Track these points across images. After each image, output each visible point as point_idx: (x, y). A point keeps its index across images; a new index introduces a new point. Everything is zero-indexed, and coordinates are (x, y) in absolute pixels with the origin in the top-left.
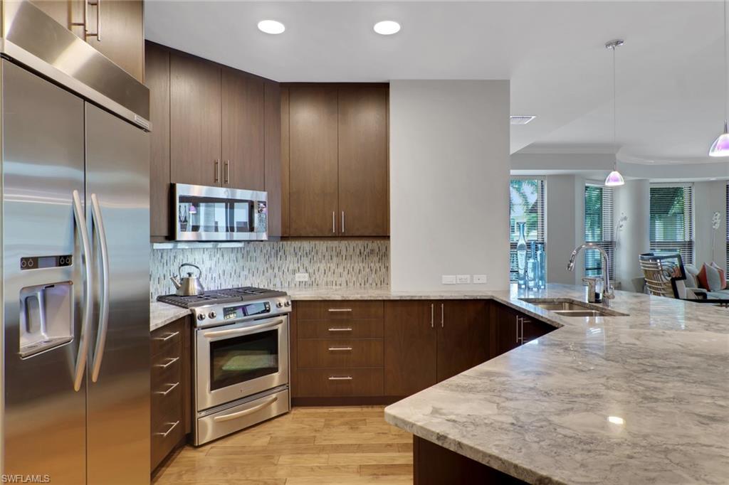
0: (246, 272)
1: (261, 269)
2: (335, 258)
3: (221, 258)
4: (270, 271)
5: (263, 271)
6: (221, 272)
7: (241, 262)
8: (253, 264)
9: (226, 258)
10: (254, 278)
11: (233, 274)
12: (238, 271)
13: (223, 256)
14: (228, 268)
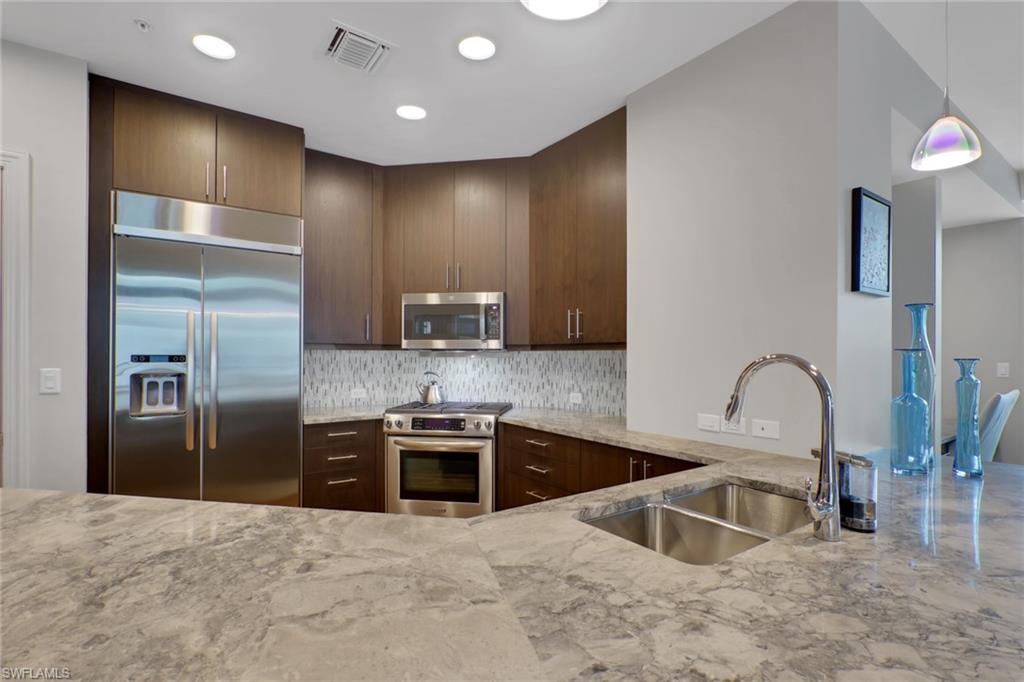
0: (515, 386)
1: (535, 384)
2: (608, 375)
3: (485, 368)
4: (547, 387)
5: (538, 387)
6: (485, 384)
7: (510, 375)
8: (524, 377)
9: (491, 369)
10: (526, 394)
11: (499, 387)
12: (505, 384)
13: (487, 366)
14: (494, 380)
